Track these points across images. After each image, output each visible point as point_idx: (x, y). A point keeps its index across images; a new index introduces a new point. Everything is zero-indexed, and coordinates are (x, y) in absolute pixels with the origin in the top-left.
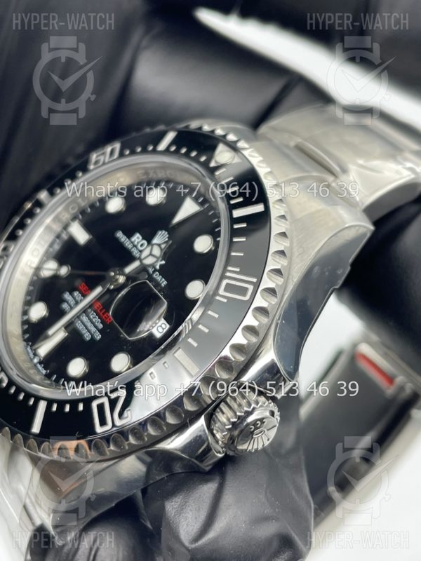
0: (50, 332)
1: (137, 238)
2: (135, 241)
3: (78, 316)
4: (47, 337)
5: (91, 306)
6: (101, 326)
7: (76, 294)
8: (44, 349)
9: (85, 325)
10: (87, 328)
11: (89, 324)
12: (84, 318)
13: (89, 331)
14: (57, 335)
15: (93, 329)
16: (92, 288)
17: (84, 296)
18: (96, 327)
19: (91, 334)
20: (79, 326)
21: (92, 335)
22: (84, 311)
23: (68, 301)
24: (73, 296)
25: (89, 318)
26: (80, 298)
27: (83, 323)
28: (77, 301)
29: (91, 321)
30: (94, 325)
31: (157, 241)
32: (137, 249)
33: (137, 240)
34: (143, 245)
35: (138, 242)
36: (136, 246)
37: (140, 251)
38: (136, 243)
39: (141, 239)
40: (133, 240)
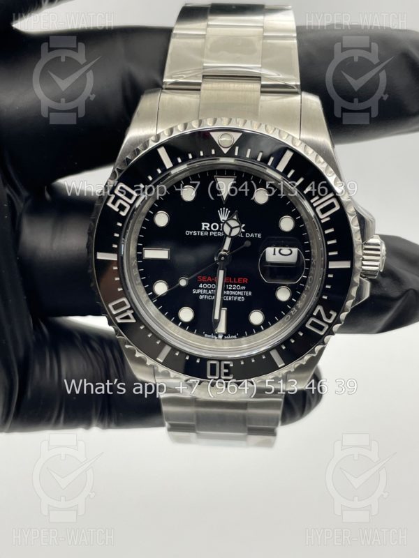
0: (216, 317)
1: (205, 226)
2: (205, 228)
3: (223, 295)
4: (217, 322)
5: (225, 284)
6: (244, 288)
7: (201, 286)
8: (222, 328)
9: (231, 296)
10: (235, 296)
11: (233, 293)
12: (228, 292)
13: (239, 296)
14: (220, 315)
15: (241, 293)
16: (215, 275)
17: (215, 282)
18: (240, 290)
19: (241, 296)
20: (227, 298)
21: (244, 296)
22: (224, 289)
23: (200, 294)
24: (200, 289)
25: (229, 290)
26: (207, 286)
27: (229, 295)
28: (208, 289)
29: (232, 290)
30: (238, 290)
31: (223, 217)
32: (214, 231)
33: (207, 227)
34: (215, 227)
35: (210, 227)
36: (211, 230)
37: (217, 231)
38: (208, 229)
39: (209, 225)
40: (203, 229)
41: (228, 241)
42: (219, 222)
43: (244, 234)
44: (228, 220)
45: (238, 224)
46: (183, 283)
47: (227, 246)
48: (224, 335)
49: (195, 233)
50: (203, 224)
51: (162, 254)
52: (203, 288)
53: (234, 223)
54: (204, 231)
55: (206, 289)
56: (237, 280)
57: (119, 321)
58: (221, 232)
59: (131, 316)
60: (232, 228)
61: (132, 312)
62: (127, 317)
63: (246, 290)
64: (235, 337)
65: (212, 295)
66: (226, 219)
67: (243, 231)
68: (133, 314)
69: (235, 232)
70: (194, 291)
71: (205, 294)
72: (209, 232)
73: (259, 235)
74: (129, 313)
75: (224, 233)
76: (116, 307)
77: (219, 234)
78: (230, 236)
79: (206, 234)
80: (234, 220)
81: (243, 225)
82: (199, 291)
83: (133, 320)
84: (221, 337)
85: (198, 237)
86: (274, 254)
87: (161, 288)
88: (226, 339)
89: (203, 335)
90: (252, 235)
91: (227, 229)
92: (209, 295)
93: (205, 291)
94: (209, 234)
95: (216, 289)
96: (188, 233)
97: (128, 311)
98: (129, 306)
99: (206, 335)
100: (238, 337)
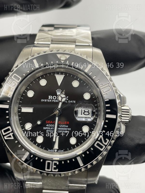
0: (54, 140)
1: (50, 97)
2: (50, 98)
3: (57, 130)
4: (55, 142)
5: (58, 125)
6: (67, 126)
7: (47, 125)
8: (56, 146)
9: (61, 130)
10: (63, 130)
11: (62, 129)
13: (65, 130)
14: (56, 139)
15: (66, 129)
18: (65, 128)
20: (59, 132)
22: (58, 127)
23: (47, 129)
24: (47, 127)
25: (61, 128)
26: (50, 125)
27: (60, 130)
28: (50, 127)
29: (62, 128)
30: (64, 128)
31: (58, 93)
32: (54, 100)
33: (51, 98)
34: (55, 98)
35: (52, 98)
36: (53, 99)
37: (56, 100)
38: (51, 99)
39: (52, 97)
40: (49, 99)
41: (60, 104)
42: (57, 95)
43: (68, 101)
44: (60, 94)
45: (65, 96)
46: (39, 123)
47: (60, 106)
48: (58, 150)
49: (45, 100)
50: (49, 96)
51: (30, 110)
52: (48, 127)
53: (63, 96)
54: (50, 99)
55: (49, 127)
56: (64, 123)
57: (6, 138)
58: (57, 100)
59: (12, 136)
60: (62, 98)
61: (13, 133)
62: (10, 137)
63: (68, 128)
64: (63, 151)
65: (52, 130)
66: (59, 94)
67: (67, 99)
68: (13, 135)
69: (64, 100)
70: (44, 128)
71: (49, 130)
72: (52, 100)
73: (75, 101)
74: (11, 134)
75: (59, 100)
76: (5, 131)
77: (57, 101)
78: (61, 102)
79: (51, 101)
80: (63, 94)
81: (68, 97)
82: (46, 128)
83: (12, 138)
84: (56, 151)
85: (47, 102)
86: (82, 114)
87: (28, 126)
88: (59, 152)
89: (48, 150)
90: (71, 102)
91: (60, 99)
92: (51, 130)
93: (49, 128)
94: (52, 101)
95: (54, 127)
96: (42, 100)
97: (11, 133)
98: (11, 131)
99: (49, 150)
100: (64, 151)
